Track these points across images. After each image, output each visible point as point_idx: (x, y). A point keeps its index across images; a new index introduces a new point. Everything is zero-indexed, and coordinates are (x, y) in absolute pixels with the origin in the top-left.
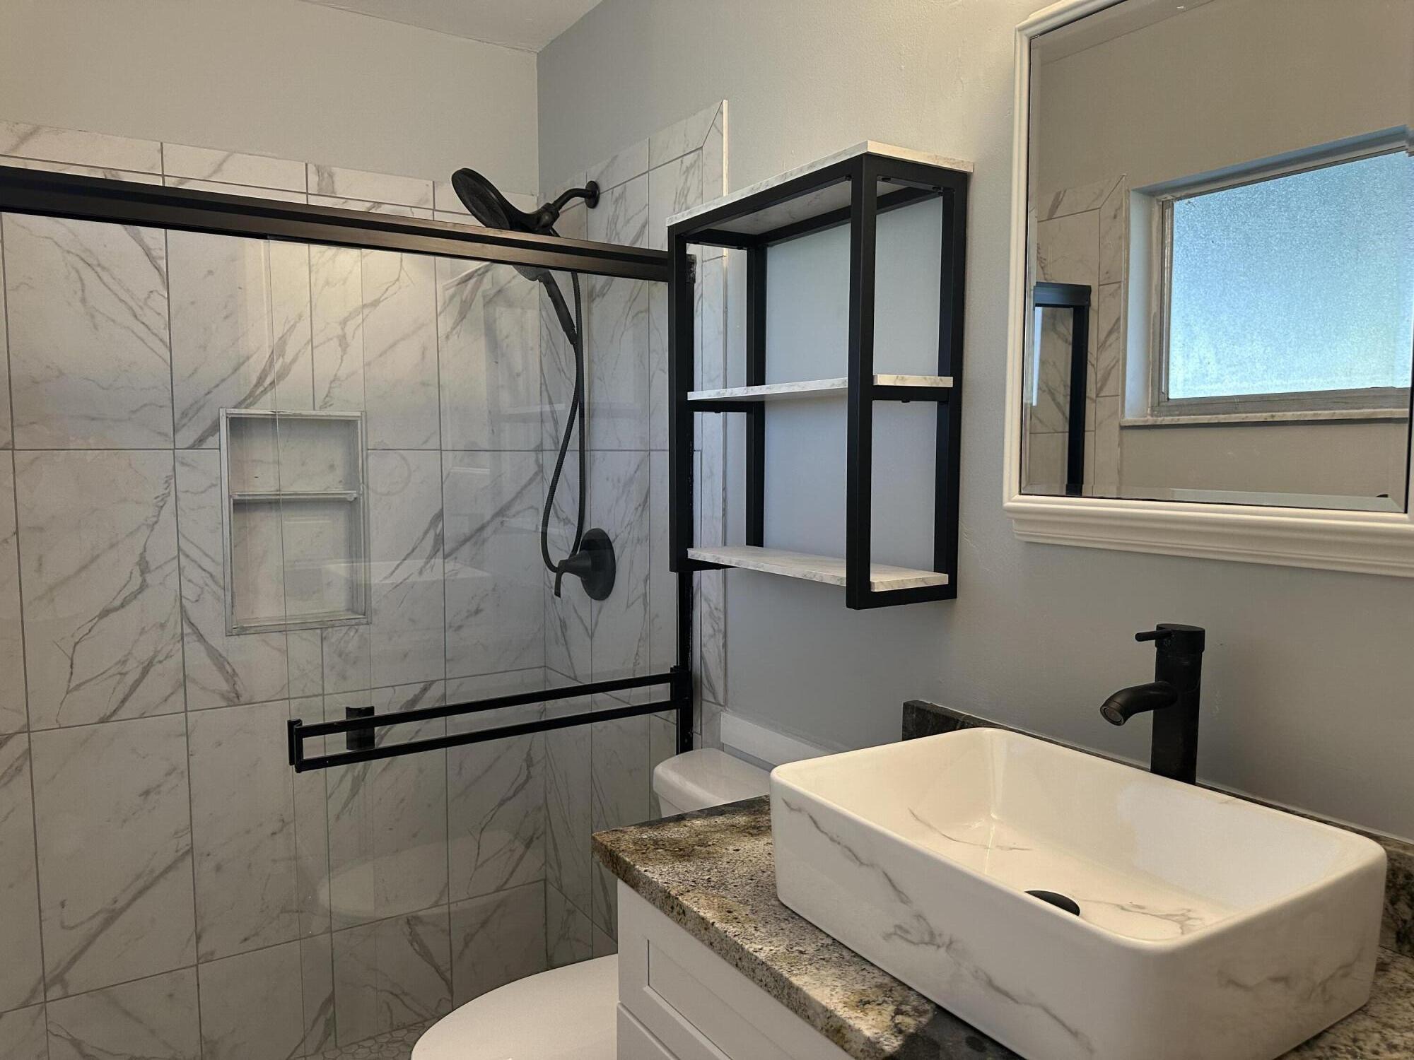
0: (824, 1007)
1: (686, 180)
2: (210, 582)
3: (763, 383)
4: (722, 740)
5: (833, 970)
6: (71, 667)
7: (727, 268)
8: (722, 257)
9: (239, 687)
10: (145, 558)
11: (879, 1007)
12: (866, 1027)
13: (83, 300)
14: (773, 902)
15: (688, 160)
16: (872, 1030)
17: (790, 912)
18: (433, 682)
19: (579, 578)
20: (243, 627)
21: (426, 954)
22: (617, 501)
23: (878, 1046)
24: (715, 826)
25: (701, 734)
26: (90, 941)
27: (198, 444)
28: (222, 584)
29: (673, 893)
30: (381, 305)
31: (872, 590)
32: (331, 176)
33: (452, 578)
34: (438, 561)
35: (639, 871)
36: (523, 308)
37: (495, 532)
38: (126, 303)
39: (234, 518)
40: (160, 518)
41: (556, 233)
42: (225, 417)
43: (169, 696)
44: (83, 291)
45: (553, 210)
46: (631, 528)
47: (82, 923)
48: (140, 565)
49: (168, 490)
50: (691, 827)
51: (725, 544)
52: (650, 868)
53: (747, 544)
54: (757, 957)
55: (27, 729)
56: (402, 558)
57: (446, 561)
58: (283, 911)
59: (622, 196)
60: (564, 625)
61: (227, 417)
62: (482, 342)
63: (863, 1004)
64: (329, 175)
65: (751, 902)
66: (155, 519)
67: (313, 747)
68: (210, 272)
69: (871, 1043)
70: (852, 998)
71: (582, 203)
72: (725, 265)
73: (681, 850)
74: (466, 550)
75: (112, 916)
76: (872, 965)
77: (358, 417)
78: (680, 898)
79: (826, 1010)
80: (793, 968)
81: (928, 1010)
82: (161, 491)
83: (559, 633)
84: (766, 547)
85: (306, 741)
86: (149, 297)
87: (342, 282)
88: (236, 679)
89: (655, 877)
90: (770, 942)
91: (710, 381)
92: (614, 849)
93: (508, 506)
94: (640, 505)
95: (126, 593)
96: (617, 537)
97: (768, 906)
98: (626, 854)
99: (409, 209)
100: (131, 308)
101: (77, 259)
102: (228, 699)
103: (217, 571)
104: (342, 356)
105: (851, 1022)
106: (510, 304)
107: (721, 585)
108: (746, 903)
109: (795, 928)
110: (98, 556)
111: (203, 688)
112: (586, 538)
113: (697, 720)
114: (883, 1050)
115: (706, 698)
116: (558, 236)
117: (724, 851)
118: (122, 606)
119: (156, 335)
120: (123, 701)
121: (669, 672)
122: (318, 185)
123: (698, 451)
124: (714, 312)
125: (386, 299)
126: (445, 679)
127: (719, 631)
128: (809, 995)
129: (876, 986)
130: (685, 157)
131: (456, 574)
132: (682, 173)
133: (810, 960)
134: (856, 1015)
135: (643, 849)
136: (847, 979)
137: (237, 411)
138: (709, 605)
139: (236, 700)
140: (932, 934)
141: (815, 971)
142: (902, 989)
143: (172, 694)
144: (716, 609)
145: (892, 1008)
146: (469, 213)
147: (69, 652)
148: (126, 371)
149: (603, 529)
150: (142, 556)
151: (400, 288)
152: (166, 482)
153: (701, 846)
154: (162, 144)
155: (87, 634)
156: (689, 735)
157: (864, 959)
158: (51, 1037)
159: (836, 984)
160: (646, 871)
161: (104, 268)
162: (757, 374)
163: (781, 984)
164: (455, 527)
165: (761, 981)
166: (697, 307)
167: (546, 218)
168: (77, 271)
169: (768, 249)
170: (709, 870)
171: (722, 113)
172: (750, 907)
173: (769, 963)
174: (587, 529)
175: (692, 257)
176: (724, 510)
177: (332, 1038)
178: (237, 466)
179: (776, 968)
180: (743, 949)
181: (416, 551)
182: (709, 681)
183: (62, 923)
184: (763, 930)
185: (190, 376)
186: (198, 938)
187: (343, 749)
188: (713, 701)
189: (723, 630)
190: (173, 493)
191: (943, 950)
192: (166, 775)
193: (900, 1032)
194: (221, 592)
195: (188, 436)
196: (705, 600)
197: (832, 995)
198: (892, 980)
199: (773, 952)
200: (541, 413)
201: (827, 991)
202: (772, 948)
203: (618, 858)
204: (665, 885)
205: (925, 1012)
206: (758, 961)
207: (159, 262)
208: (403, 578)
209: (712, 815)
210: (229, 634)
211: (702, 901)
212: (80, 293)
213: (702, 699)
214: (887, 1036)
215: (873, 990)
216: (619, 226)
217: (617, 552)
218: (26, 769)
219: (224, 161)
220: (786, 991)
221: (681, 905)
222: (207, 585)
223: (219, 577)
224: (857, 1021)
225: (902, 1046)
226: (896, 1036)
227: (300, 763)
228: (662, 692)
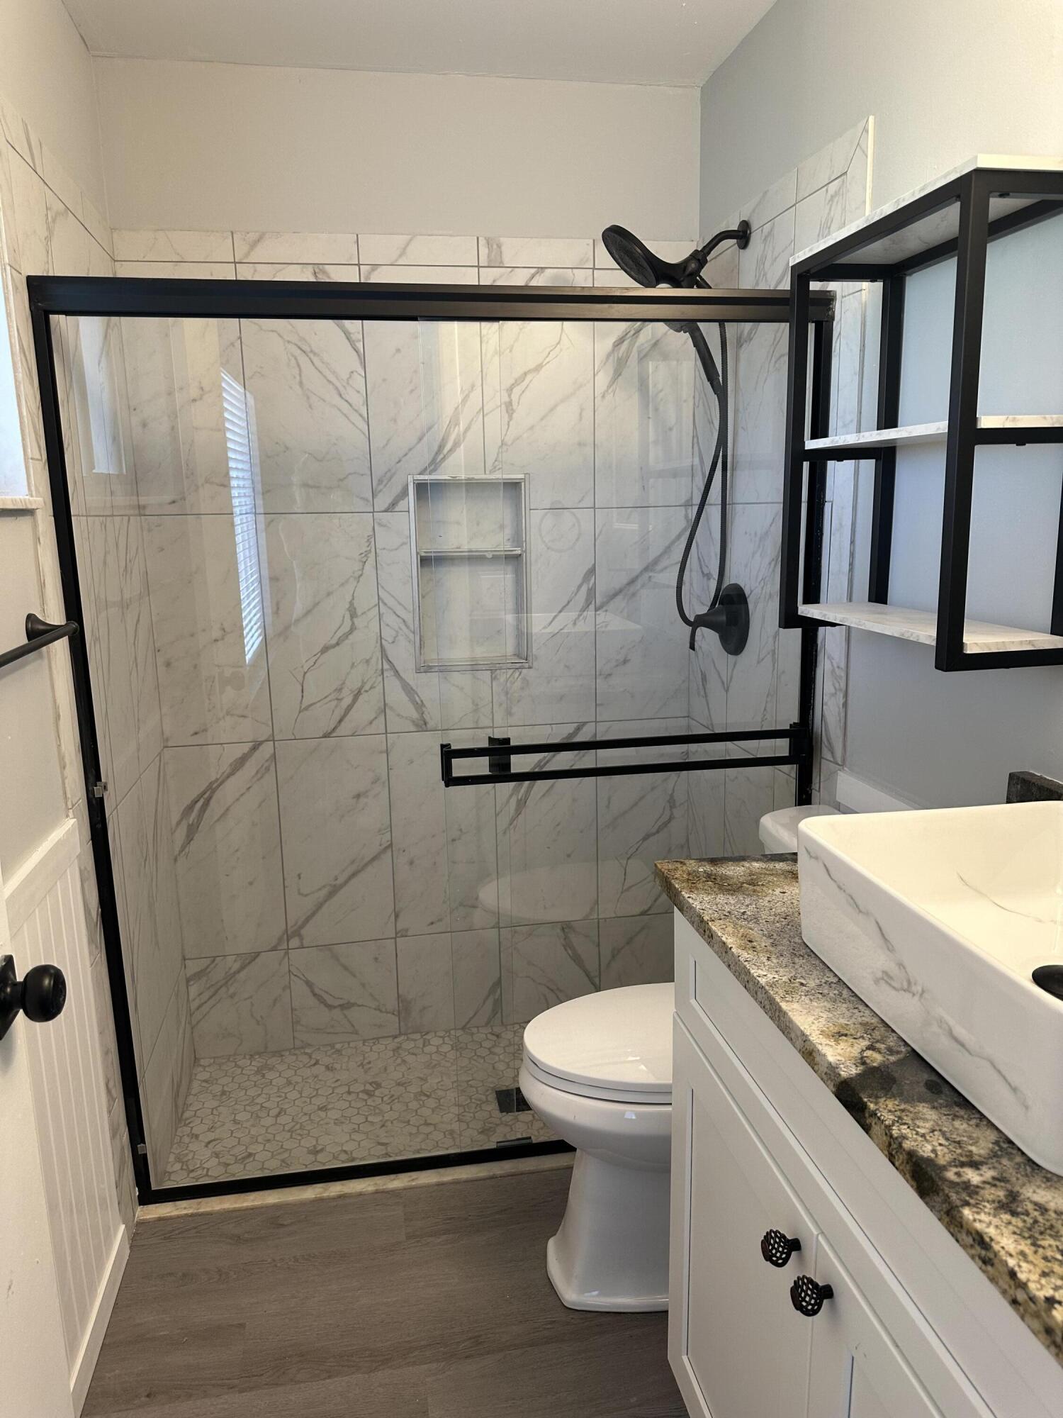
0: (802, 1031)
1: (830, 209)
2: (403, 627)
3: (895, 426)
4: (838, 799)
5: (826, 1004)
6: (302, 692)
7: (866, 302)
8: (861, 290)
9: (427, 717)
10: (353, 604)
11: (854, 1041)
12: (832, 1054)
13: (301, 383)
14: (797, 940)
15: (833, 187)
16: (835, 1057)
17: (809, 951)
18: (585, 723)
19: (717, 635)
20: (429, 666)
21: (577, 959)
22: (753, 557)
23: (837, 1070)
24: (772, 870)
25: (819, 791)
26: (319, 906)
27: (391, 508)
28: (413, 630)
29: (706, 918)
30: (543, 369)
31: (965, 652)
32: (499, 246)
33: (603, 629)
34: (590, 613)
35: (684, 897)
36: (678, 361)
37: (643, 586)
38: (333, 384)
39: (421, 572)
40: (364, 571)
41: (707, 284)
42: (412, 484)
43: (373, 720)
44: (300, 375)
45: (700, 258)
46: (764, 583)
47: (313, 893)
48: (350, 611)
49: (369, 548)
50: (749, 868)
51: (850, 599)
52: (693, 896)
53: (870, 601)
54: (758, 982)
55: (272, 739)
56: (559, 609)
57: (598, 613)
58: (461, 904)
59: (770, 233)
60: (704, 679)
61: (414, 483)
62: (636, 396)
63: (839, 1035)
64: (497, 245)
65: (775, 936)
66: (360, 572)
67: (461, 767)
68: (398, 350)
69: (832, 1067)
70: (831, 1029)
71: (735, 244)
72: (864, 300)
73: (729, 885)
74: (619, 602)
75: (334, 891)
76: (867, 1006)
77: (522, 479)
78: (710, 923)
79: (803, 1034)
80: (787, 996)
81: (902, 1052)
82: (364, 549)
83: (701, 687)
84: (890, 605)
85: (455, 762)
86: (350, 377)
87: (508, 350)
88: (424, 709)
89: (697, 905)
90: (776, 972)
91: (845, 426)
92: (669, 876)
93: (656, 561)
94: (773, 560)
95: (339, 634)
96: (752, 592)
97: (790, 942)
98: (678, 881)
99: (570, 270)
100: (337, 388)
101: (294, 347)
102: (417, 725)
103: (408, 617)
104: (509, 422)
105: (820, 1047)
106: (665, 357)
107: (844, 644)
108: (770, 936)
109: (807, 964)
110: (319, 603)
111: (399, 715)
112: (725, 593)
113: (816, 778)
114: (840, 1075)
115: (825, 757)
116: (710, 288)
117: (770, 891)
118: (338, 644)
119: (356, 411)
120: (340, 721)
121: (788, 728)
122: (488, 257)
123: (829, 502)
124: (851, 350)
125: (548, 362)
126: (596, 722)
127: (841, 690)
128: (792, 1020)
129: (861, 1024)
130: (830, 185)
131: (606, 626)
132: (827, 201)
133: (808, 992)
134: (828, 1042)
135: (693, 881)
136: (835, 1013)
137: (422, 477)
138: (832, 663)
139: (424, 726)
140: (909, 983)
141: (808, 1001)
142: (886, 1030)
143: (376, 718)
144: (838, 667)
145: (866, 1043)
146: (619, 267)
147: (300, 679)
148: (335, 444)
149: (739, 584)
150: (351, 603)
151: (561, 350)
152: (368, 540)
153: (750, 885)
154: (357, 235)
155: (313, 666)
156: (808, 791)
157: (861, 1000)
158: (292, 977)
159: (821, 1014)
160: (689, 897)
161: (315, 354)
162: (888, 416)
163: (774, 1007)
164: (604, 583)
165: (761, 1003)
166: (835, 346)
167: (693, 266)
168: (296, 359)
169: (907, 278)
170: (747, 906)
171: (867, 132)
172: (772, 941)
173: (767, 988)
174: (726, 583)
175: (832, 294)
176: (851, 564)
177: (499, 1015)
178: (423, 526)
179: (772, 993)
180: (749, 973)
181: (571, 603)
182: (828, 740)
183: (299, 890)
184: (775, 961)
185: (384, 447)
186: (397, 916)
187: (486, 772)
188: (832, 759)
189: (844, 688)
190: (373, 550)
191: (916, 998)
192: (372, 783)
193: (864, 1063)
194: (411, 636)
195: (383, 501)
196: (828, 658)
197: (813, 1023)
198: (880, 1022)
199: (775, 980)
200: (692, 466)
201: (811, 1019)
202: (776, 976)
203: (671, 884)
204: (702, 911)
205: (898, 1052)
206: (759, 985)
207: (357, 344)
208: (559, 629)
209: (773, 860)
210: (418, 671)
211: (730, 929)
212: (298, 378)
213: (821, 758)
214: (848, 1064)
215: (856, 1026)
216: (767, 264)
217: (751, 606)
218: (272, 768)
219: (408, 244)
220: (777, 1014)
221: (710, 929)
222: (401, 629)
223: (410, 623)
224: (827, 1048)
225: (858, 1075)
226: (857, 1066)
227: (450, 780)
228: (781, 747)
